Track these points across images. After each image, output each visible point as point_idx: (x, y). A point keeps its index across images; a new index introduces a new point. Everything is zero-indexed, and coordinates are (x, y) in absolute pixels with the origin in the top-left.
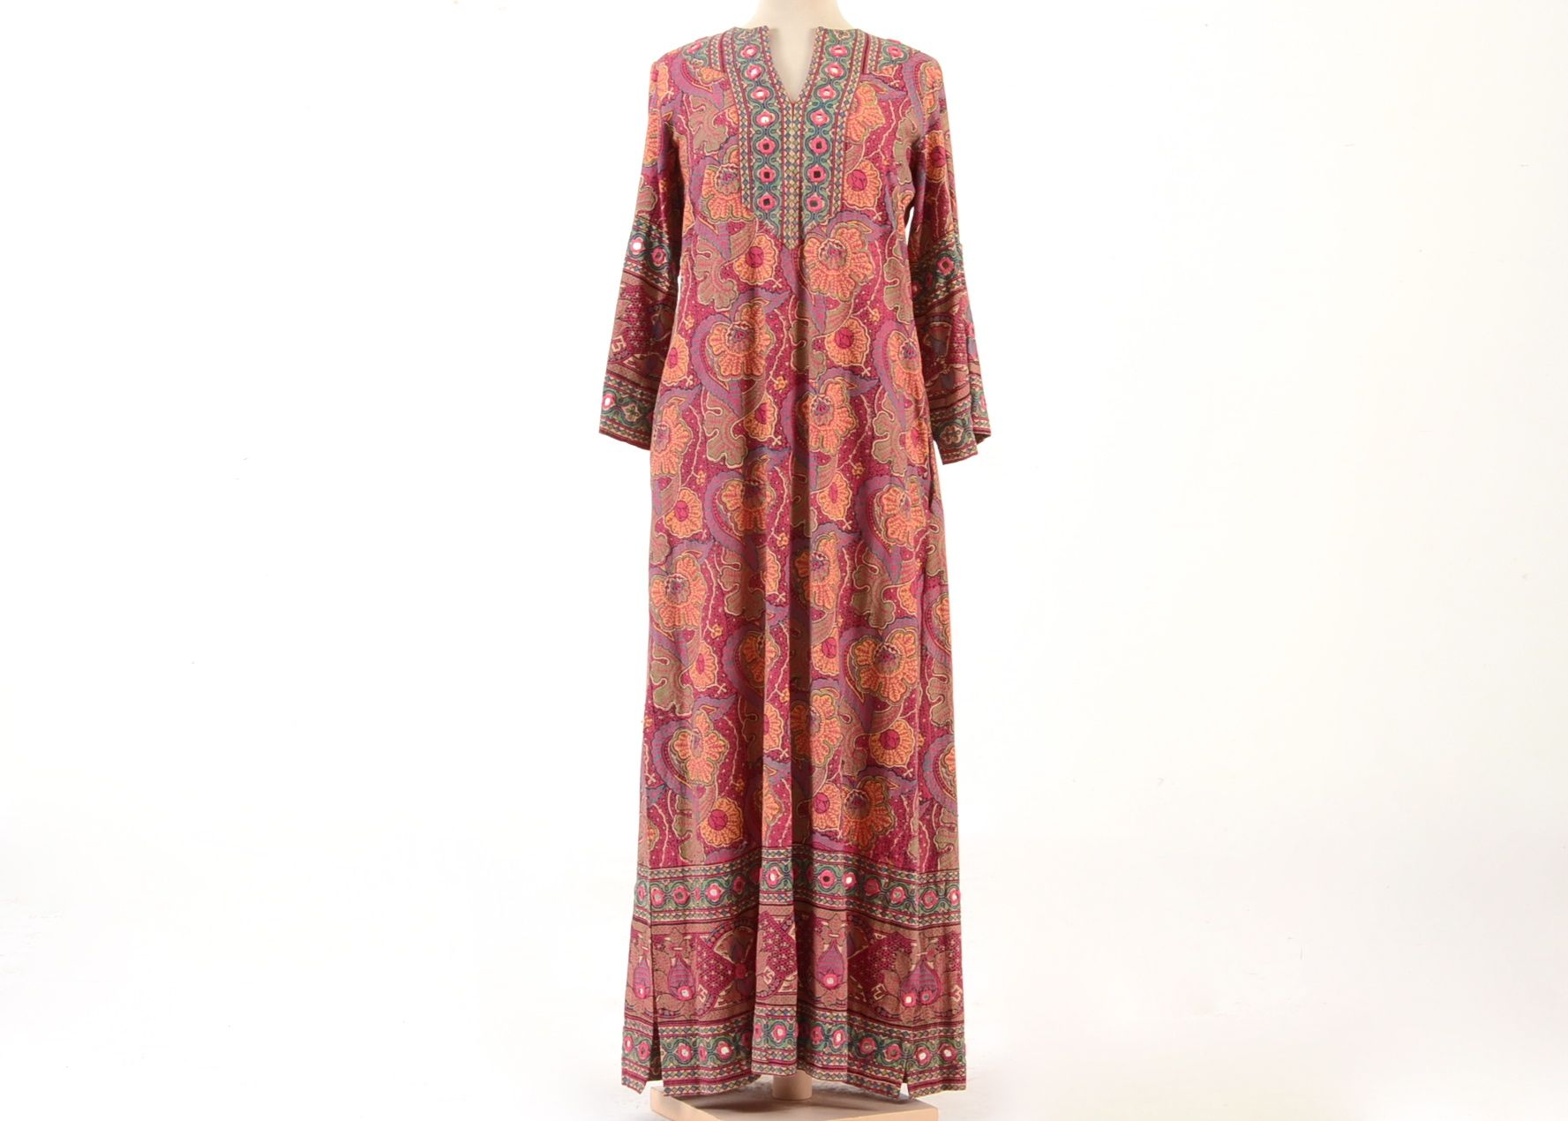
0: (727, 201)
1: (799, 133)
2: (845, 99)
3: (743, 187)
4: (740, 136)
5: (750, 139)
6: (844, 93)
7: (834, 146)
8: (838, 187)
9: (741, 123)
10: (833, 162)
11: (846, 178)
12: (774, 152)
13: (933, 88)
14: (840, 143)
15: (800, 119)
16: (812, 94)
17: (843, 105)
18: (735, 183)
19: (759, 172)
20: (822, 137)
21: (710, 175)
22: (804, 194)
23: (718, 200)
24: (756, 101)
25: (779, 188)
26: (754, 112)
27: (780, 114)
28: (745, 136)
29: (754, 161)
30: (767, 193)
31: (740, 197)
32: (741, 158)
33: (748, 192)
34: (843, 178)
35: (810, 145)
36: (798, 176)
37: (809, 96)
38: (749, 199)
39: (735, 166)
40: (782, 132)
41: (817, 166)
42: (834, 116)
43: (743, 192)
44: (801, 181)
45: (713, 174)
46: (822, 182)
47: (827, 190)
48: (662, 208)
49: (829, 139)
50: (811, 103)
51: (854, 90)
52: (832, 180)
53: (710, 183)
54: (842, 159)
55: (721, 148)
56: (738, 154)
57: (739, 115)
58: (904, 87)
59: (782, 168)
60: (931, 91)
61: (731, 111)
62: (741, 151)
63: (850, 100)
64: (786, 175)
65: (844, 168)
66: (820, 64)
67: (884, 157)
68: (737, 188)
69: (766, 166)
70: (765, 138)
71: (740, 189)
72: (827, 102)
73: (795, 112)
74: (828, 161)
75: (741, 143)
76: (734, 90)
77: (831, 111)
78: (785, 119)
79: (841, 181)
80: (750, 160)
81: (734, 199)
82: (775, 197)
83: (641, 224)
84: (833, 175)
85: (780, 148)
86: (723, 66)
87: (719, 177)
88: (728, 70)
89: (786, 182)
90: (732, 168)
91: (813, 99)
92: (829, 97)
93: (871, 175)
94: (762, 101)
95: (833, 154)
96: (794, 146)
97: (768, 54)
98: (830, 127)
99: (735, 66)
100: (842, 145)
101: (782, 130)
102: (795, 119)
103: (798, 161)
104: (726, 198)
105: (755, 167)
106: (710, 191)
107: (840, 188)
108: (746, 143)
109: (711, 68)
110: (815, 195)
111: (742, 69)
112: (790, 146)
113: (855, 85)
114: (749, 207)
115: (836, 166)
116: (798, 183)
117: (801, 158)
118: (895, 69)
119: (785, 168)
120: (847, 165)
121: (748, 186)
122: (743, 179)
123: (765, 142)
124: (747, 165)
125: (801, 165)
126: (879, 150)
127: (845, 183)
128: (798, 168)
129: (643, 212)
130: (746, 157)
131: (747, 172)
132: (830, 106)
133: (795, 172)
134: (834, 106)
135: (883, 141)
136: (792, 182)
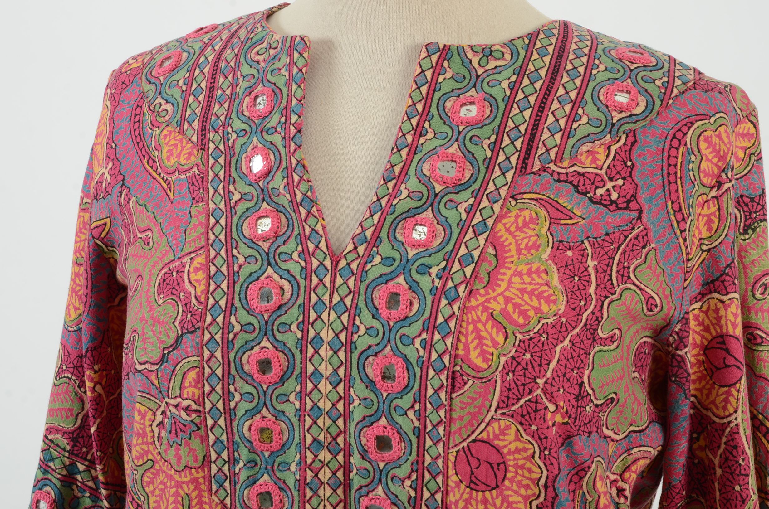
0: (179, 485)
1: (343, 337)
2: (463, 251)
3: (214, 456)
4: (207, 336)
5: (227, 345)
6: (463, 232)
7: (424, 379)
8: (434, 478)
9: (211, 301)
10: (421, 415)
11: (452, 458)
12: (282, 380)
13: (719, 184)
14: (438, 373)
15: (348, 301)
16: (383, 235)
17: (456, 266)
18: (196, 443)
19: (248, 424)
20: (397, 352)
21: (143, 416)
22: (355, 486)
23: (162, 477)
24: (253, 242)
25: (293, 467)
26: (245, 272)
27: (302, 282)
28: (218, 337)
29: (237, 397)
30: (266, 477)
31: (209, 478)
32: (207, 388)
33: (226, 469)
34: (446, 460)
35: (369, 370)
36: (340, 440)
37: (375, 241)
38: (227, 484)
39: (195, 407)
40: (305, 332)
41: (383, 422)
42: (429, 299)
43: (214, 469)
44: (348, 455)
45: (150, 414)
46: (395, 463)
47: (408, 483)
48: (93, 430)
49: (413, 359)
50: (377, 259)
51: (490, 222)
52: (420, 460)
53: (144, 435)
54: (442, 413)
55: (163, 359)
56: (201, 379)
57: (209, 277)
58: (634, 196)
59: (301, 420)
60: (714, 193)
61: (195, 264)
62: (207, 371)
63: (476, 254)
64: (309, 439)
65: (449, 434)
66: (413, 150)
67: (552, 408)
68: (200, 455)
69: (264, 412)
70: (265, 343)
71: (206, 461)
72: (418, 257)
73: (339, 281)
74: (410, 414)
75: (206, 353)
76: (212, 206)
77: (425, 283)
78: (314, 298)
79: (440, 462)
80: (227, 396)
81: (195, 480)
82: (283, 486)
83: (52, 460)
84: (422, 449)
85: (298, 370)
86: (203, 132)
87: (161, 424)
88: (212, 146)
89: (310, 457)
90: (187, 409)
91: (385, 249)
92: (425, 245)
93: (518, 451)
94: (265, 246)
95: (421, 398)
96: (330, 370)
97: (294, 118)
98: (418, 326)
99: (225, 138)
100: (443, 377)
101: (304, 325)
102: (336, 298)
103: (340, 406)
104: (177, 477)
105: (240, 412)
106: (147, 452)
107: (440, 480)
108: (218, 354)
109: (182, 132)
110: (380, 491)
111: (237, 149)
112: (322, 369)
113: (497, 207)
114: (228, 501)
115: (429, 427)
116: (340, 458)
117: (346, 399)
118: (614, 148)
119: (308, 422)
120: (453, 428)
121: (225, 455)
122: (212, 438)
123: (262, 357)
124: (220, 405)
125: (347, 415)
126: (539, 392)
127: (451, 472)
128: (340, 422)
129: (57, 431)
130: (219, 388)
131: (222, 422)
132: (425, 270)
133: (334, 431)
134: (434, 271)
135: (553, 365)
136: (325, 455)
